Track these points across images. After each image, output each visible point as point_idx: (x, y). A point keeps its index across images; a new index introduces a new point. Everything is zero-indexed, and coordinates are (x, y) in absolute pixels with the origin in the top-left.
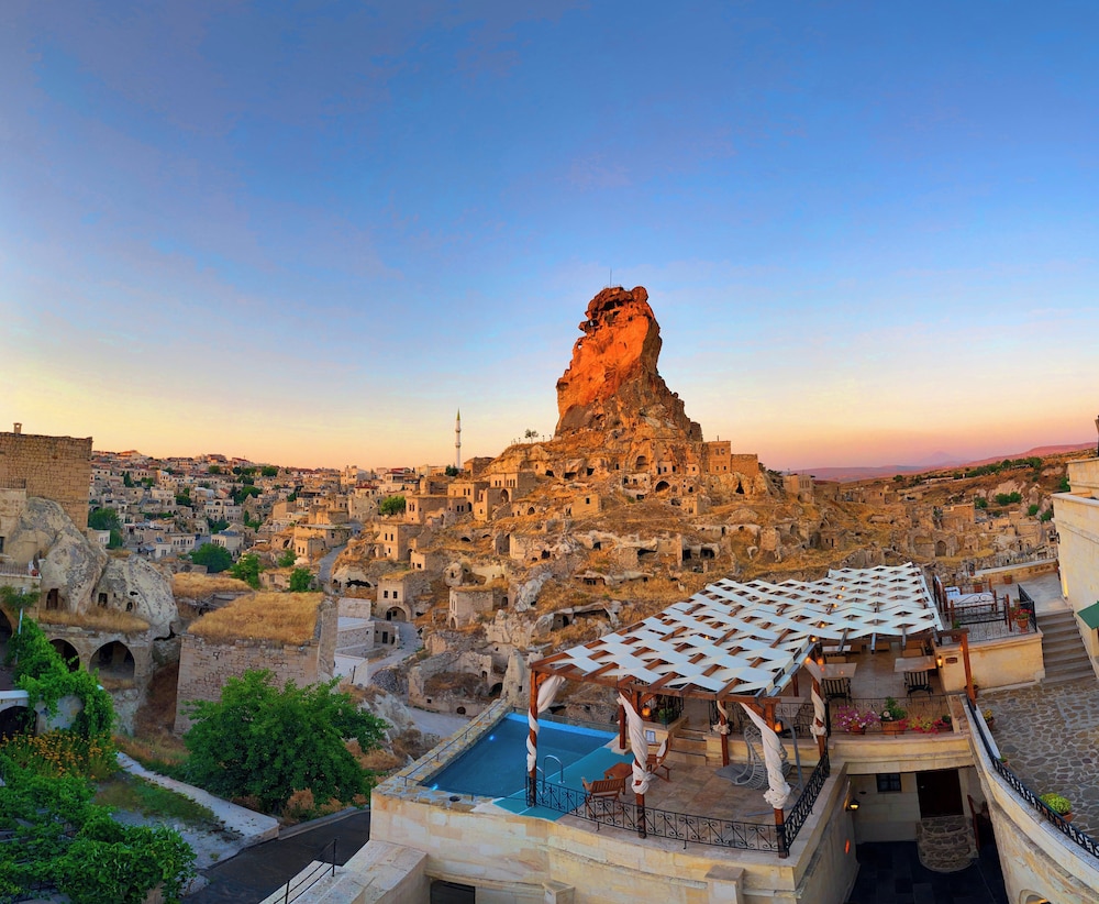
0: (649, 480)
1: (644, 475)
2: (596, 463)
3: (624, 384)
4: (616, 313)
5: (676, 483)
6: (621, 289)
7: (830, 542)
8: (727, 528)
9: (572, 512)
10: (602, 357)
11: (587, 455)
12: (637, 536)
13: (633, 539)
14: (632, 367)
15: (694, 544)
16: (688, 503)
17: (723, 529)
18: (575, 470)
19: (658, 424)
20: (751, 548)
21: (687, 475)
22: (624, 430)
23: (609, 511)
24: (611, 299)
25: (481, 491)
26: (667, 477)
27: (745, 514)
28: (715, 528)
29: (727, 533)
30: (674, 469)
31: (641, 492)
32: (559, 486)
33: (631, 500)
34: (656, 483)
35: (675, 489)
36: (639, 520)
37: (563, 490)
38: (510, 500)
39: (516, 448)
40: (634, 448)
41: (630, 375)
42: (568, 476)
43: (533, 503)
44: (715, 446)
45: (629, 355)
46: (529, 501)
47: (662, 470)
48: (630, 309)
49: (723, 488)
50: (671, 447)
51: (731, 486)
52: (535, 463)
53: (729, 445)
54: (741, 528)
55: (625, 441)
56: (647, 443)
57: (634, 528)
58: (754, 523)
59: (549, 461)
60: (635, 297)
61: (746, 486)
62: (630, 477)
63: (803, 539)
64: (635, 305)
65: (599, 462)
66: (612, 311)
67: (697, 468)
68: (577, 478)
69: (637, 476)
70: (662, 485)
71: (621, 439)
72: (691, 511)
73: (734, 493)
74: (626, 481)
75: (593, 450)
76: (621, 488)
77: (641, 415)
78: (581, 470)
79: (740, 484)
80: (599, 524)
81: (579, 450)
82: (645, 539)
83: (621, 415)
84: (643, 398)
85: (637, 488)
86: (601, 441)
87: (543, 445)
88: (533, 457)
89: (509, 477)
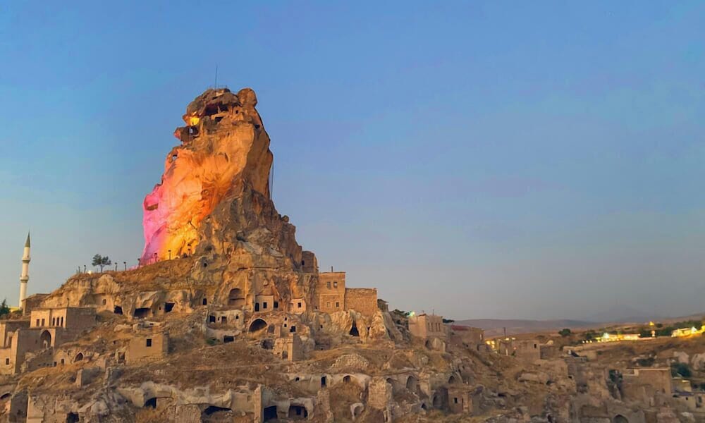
0: (242, 318)
1: (236, 312)
2: (176, 297)
3: (222, 202)
4: (219, 119)
5: (275, 322)
6: (227, 90)
7: (459, 402)
8: (329, 377)
9: (127, 358)
10: (199, 170)
11: (166, 286)
12: (207, 388)
13: (201, 393)
14: (233, 183)
15: (283, 399)
16: (283, 345)
17: (324, 380)
18: (149, 305)
19: (260, 250)
20: (355, 406)
21: (292, 312)
22: (216, 256)
23: (177, 356)
24: (214, 102)
25: (10, 334)
26: (264, 315)
27: (353, 360)
28: (313, 377)
29: (328, 384)
30: (276, 305)
31: (230, 333)
32: (125, 326)
33: (212, 341)
34: (251, 321)
35: (272, 329)
36: (213, 368)
37: (129, 331)
38: (52, 344)
39: (80, 277)
40: (228, 278)
41: (230, 193)
42: (140, 312)
43: (83, 347)
44: (326, 278)
45: (231, 170)
46: (77, 345)
47: (261, 306)
48: (235, 116)
49: (334, 328)
50: (274, 277)
51: (344, 326)
52: (103, 298)
53: (344, 277)
54: (347, 378)
55: (217, 270)
56: (244, 274)
57: (204, 378)
58: (363, 372)
59: (118, 294)
60: (242, 101)
61: (361, 327)
62: (218, 314)
63: (423, 396)
64: (241, 110)
65: (180, 295)
66: (213, 117)
67: (304, 304)
68: (151, 316)
69: (227, 314)
70: (258, 324)
71: (211, 267)
72: (285, 356)
73: (347, 335)
74: (212, 319)
75: (174, 281)
76: (203, 328)
77: (239, 239)
78: (156, 306)
79: (354, 324)
80: (157, 372)
81: (157, 281)
82: (217, 392)
83: (214, 239)
84: (243, 220)
85: (226, 328)
86: (187, 269)
87: (113, 274)
88: (100, 289)
89: (56, 314)
